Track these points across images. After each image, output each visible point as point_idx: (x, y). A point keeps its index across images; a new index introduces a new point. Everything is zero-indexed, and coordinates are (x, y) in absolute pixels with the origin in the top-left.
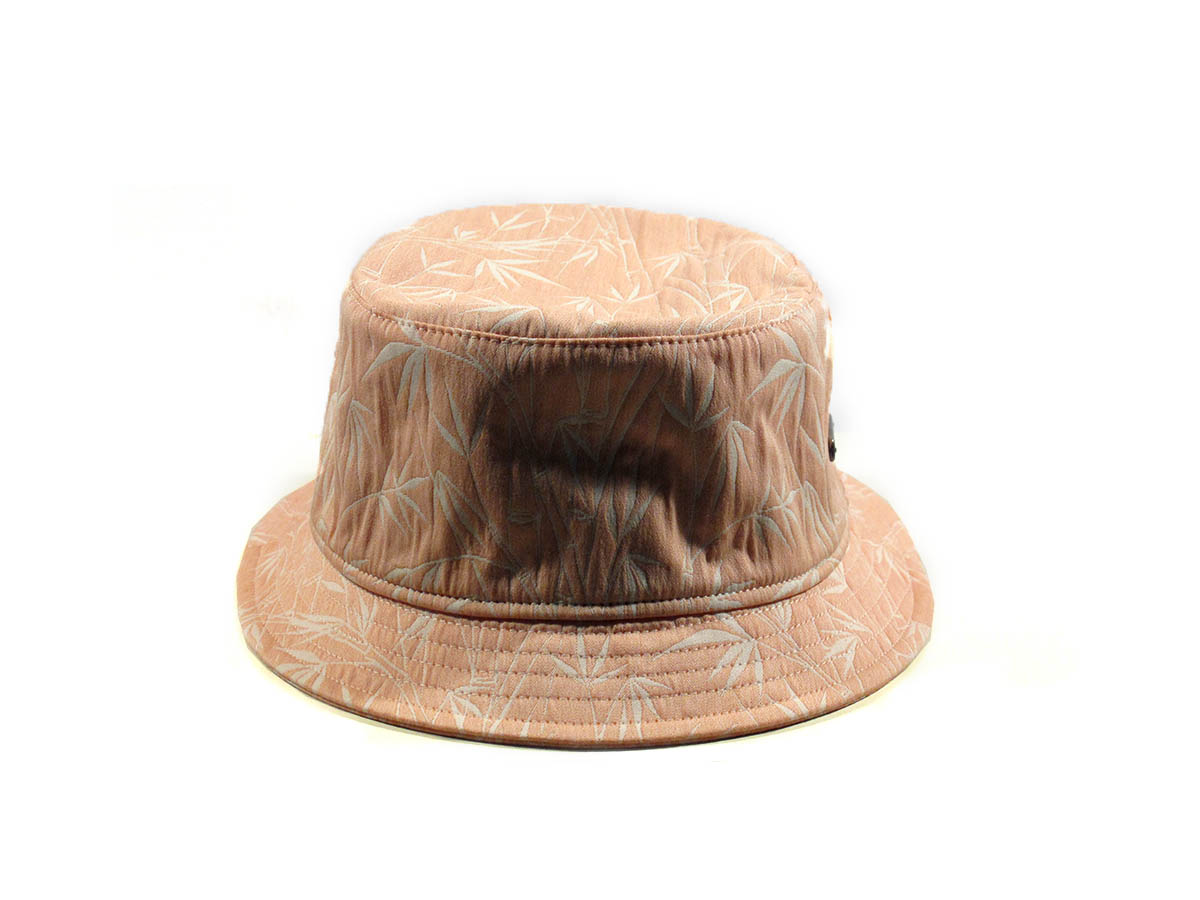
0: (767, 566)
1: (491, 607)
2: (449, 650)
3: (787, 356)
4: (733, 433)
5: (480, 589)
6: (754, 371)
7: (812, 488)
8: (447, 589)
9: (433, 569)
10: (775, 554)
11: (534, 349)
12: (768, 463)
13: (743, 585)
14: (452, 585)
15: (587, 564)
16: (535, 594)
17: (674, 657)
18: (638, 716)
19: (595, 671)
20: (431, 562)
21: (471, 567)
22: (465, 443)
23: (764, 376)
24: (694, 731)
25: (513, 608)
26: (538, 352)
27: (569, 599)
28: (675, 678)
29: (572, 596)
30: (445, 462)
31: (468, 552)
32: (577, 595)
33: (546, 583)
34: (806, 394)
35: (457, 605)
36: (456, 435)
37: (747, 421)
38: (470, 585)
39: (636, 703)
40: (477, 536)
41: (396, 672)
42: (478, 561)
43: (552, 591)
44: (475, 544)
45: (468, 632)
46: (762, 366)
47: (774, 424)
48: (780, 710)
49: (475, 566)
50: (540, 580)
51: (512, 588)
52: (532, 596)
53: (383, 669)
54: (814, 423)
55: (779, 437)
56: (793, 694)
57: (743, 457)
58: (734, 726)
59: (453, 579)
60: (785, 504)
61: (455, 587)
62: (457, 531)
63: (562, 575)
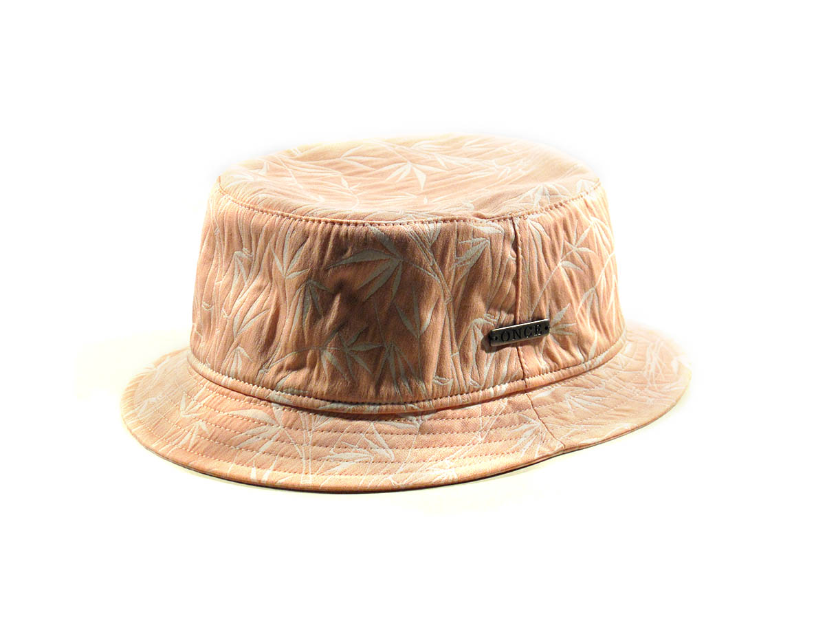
48: (250, 472)
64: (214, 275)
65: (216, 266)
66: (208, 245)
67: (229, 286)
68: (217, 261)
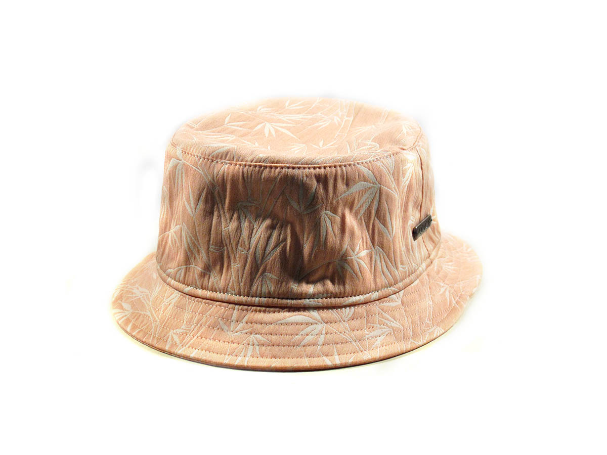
0: (342, 288)
1: (200, 292)
2: (179, 311)
3: (365, 180)
4: (325, 217)
5: (196, 282)
6: (341, 186)
7: (381, 250)
8: (184, 281)
9: (180, 271)
10: (348, 281)
11: (227, 166)
12: (347, 234)
13: (325, 295)
14: (186, 279)
15: (243, 276)
16: (219, 288)
17: (277, 327)
18: (249, 353)
19: (237, 329)
20: (180, 267)
21: (194, 271)
22: (193, 210)
23: (348, 190)
24: (273, 365)
25: (208, 294)
26: (228, 168)
27: (233, 292)
28: (274, 337)
29: (234, 291)
30: (186, 218)
31: (194, 264)
32: (237, 290)
33: (224, 284)
34: (380, 201)
35: (188, 289)
36: (190, 206)
37: (335, 211)
38: (192, 280)
39: (251, 347)
40: (197, 256)
41: (155, 319)
42: (197, 268)
43: (226, 288)
44: (196, 260)
45: (189, 303)
46: (347, 185)
47: (356, 215)
48: (324, 360)
49: (195, 271)
50: (222, 280)
51: (210, 284)
52: (217, 289)
53: (151, 317)
54: (384, 216)
55: (360, 222)
56: (336, 353)
57: (330, 229)
58: (296, 365)
59: (187, 277)
60: (357, 256)
61: (187, 281)
62: (189, 253)
63: (231, 280)
64: (219, 223)
65: (219, 216)
66: (206, 201)
67: (239, 229)
68: (219, 212)
